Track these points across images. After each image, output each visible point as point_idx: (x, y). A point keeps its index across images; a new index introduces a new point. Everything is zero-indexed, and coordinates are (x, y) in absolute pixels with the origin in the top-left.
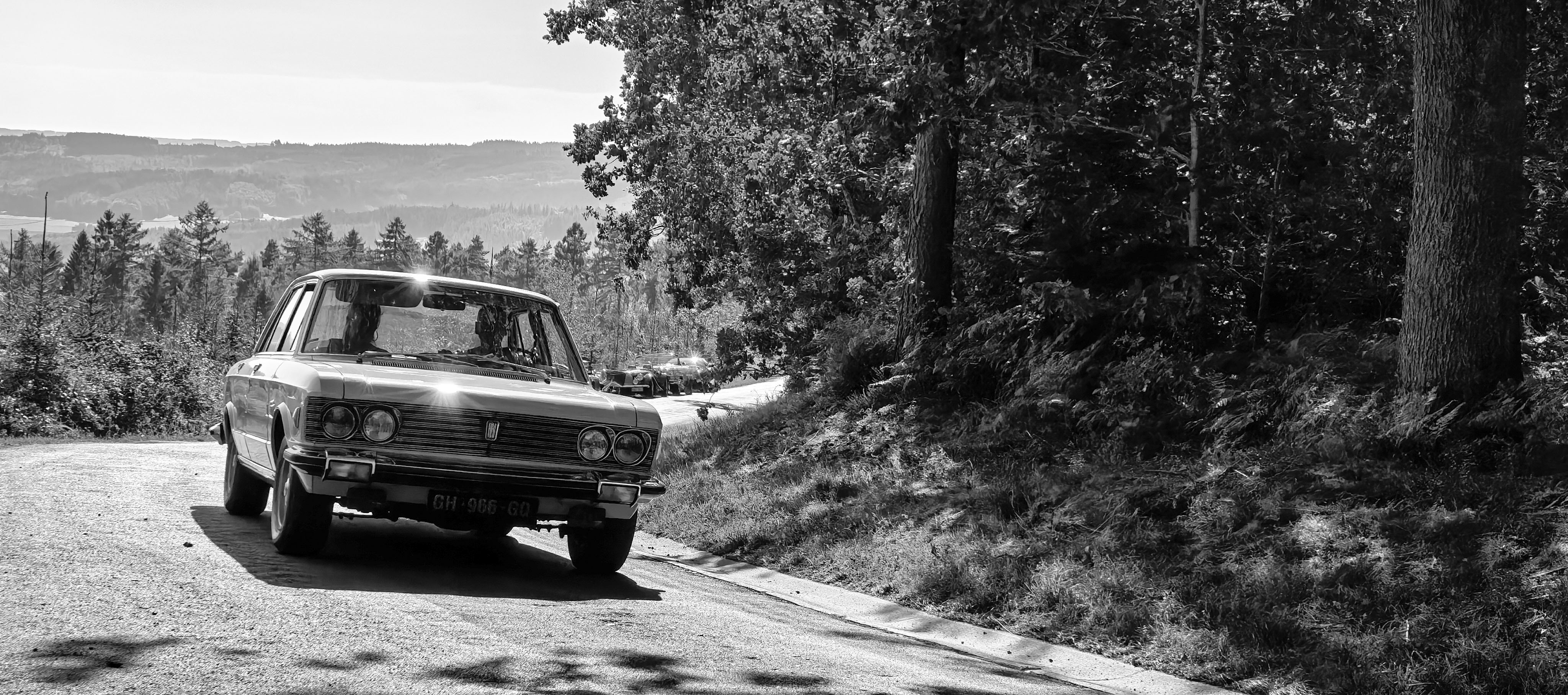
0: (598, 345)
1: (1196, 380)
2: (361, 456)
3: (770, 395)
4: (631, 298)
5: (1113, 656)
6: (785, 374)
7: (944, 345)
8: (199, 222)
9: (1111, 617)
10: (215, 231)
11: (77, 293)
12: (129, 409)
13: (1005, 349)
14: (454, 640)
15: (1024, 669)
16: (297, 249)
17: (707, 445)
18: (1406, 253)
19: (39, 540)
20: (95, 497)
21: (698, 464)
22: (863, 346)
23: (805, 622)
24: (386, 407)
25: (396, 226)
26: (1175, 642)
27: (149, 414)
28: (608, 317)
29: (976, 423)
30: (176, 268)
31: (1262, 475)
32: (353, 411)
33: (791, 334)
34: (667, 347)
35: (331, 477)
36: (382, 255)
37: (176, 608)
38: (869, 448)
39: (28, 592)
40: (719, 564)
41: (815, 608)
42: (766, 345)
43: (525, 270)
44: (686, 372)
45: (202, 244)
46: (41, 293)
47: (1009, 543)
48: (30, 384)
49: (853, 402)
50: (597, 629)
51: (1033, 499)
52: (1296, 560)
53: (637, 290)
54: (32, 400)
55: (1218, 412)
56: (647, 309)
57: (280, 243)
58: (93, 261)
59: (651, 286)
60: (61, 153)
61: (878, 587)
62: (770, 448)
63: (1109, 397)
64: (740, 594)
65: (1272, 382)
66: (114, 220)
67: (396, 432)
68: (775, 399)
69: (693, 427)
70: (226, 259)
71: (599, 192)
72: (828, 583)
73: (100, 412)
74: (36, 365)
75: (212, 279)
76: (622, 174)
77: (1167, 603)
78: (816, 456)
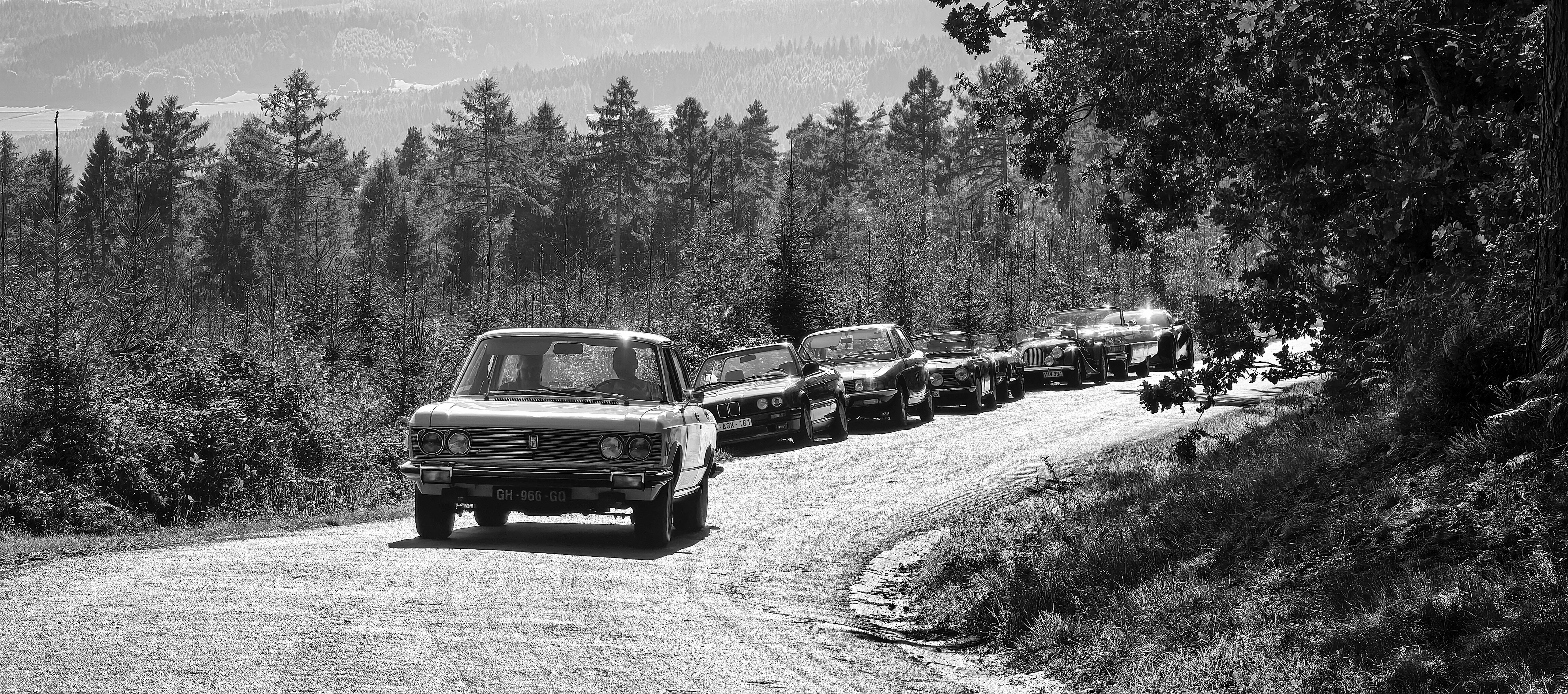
8: (292, 105)
10: (319, 119)
16: (455, 142)
24: (461, 431)
25: (622, 91)
30: (258, 185)
32: (440, 434)
35: (426, 481)
36: (599, 144)
43: (841, 155)
45: (298, 143)
48: (47, 434)
49: (1460, 446)
54: (52, 463)
57: (428, 134)
58: (123, 179)
62: (1315, 536)
66: (153, 109)
67: (470, 448)
70: (341, 165)
75: (318, 201)
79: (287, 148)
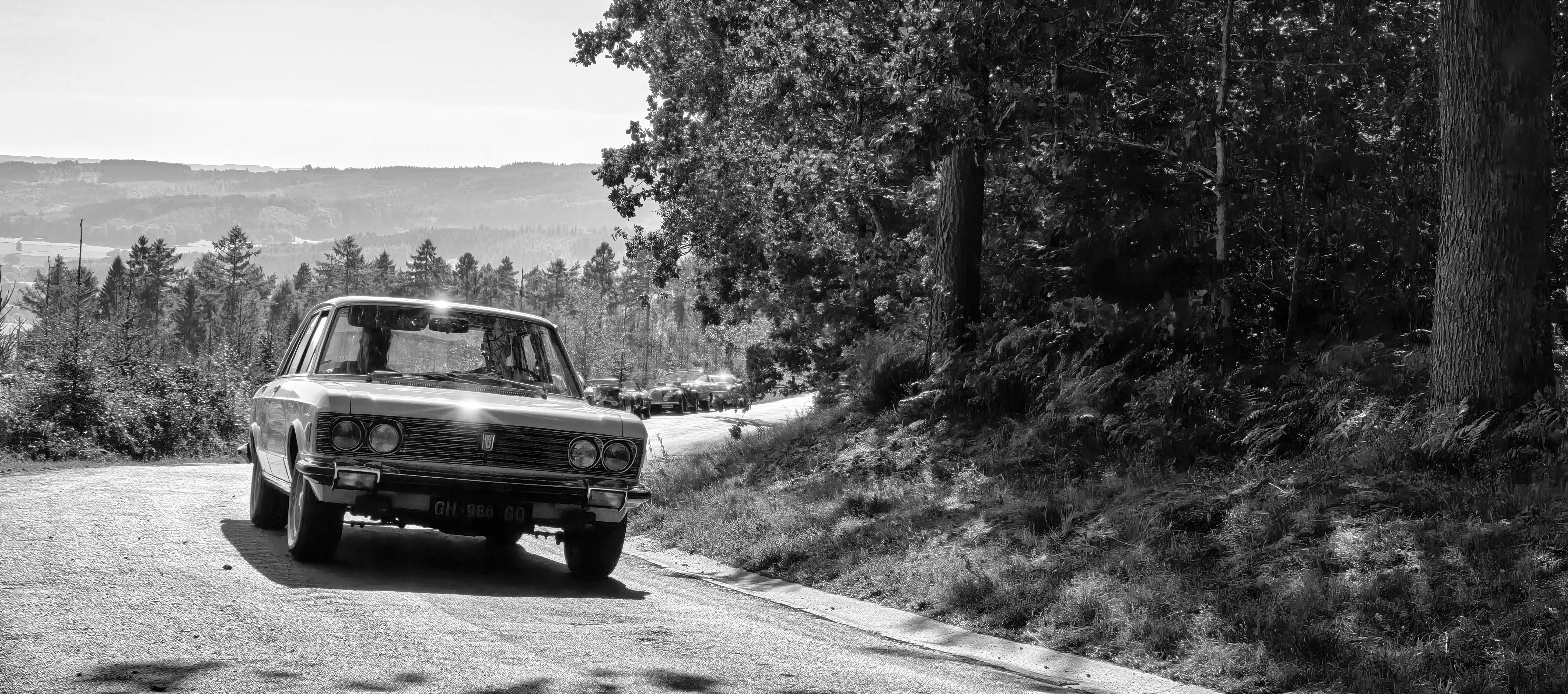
0: (629, 362)
1: (1226, 394)
2: (368, 466)
3: (799, 411)
4: (660, 316)
5: (1151, 671)
6: (814, 390)
7: (973, 360)
8: (233, 246)
9: (1148, 631)
10: (248, 255)
11: (112, 317)
12: (165, 431)
13: (1034, 363)
14: (493, 661)
15: (1062, 684)
16: (329, 272)
17: (737, 461)
18: (1435, 265)
19: (80, 564)
20: (134, 521)
21: (730, 481)
22: (891, 361)
23: (841, 639)
24: (391, 421)
25: (427, 248)
26: (1213, 657)
27: (185, 437)
28: (637, 334)
29: (1007, 437)
30: (210, 292)
31: (1297, 487)
32: (359, 424)
33: (820, 350)
34: (696, 364)
35: (338, 485)
36: (413, 277)
37: (217, 631)
38: (902, 464)
39: (71, 616)
40: (754, 582)
41: (851, 624)
42: (795, 362)
43: (555, 289)
44: (715, 388)
45: (235, 268)
46: (78, 318)
47: (1044, 557)
48: (68, 408)
49: (884, 417)
50: (634, 648)
51: (1066, 513)
52: (1332, 572)
53: (665, 308)
54: (70, 424)
55: (1250, 425)
56: (676, 326)
57: (312, 266)
58: (129, 285)
59: (679, 305)
60: (95, 180)
61: (913, 603)
62: (801, 465)
63: (1141, 409)
64: (776, 611)
65: (1303, 393)
66: (148, 245)
67: (400, 445)
68: (805, 414)
69: (724, 443)
70: (260, 282)
71: (628, 211)
72: (863, 599)
73: (137, 436)
74: (74, 389)
75: (246, 302)
76: (649, 195)
77: (1204, 619)
78: (848, 472)
79: (228, 271)
